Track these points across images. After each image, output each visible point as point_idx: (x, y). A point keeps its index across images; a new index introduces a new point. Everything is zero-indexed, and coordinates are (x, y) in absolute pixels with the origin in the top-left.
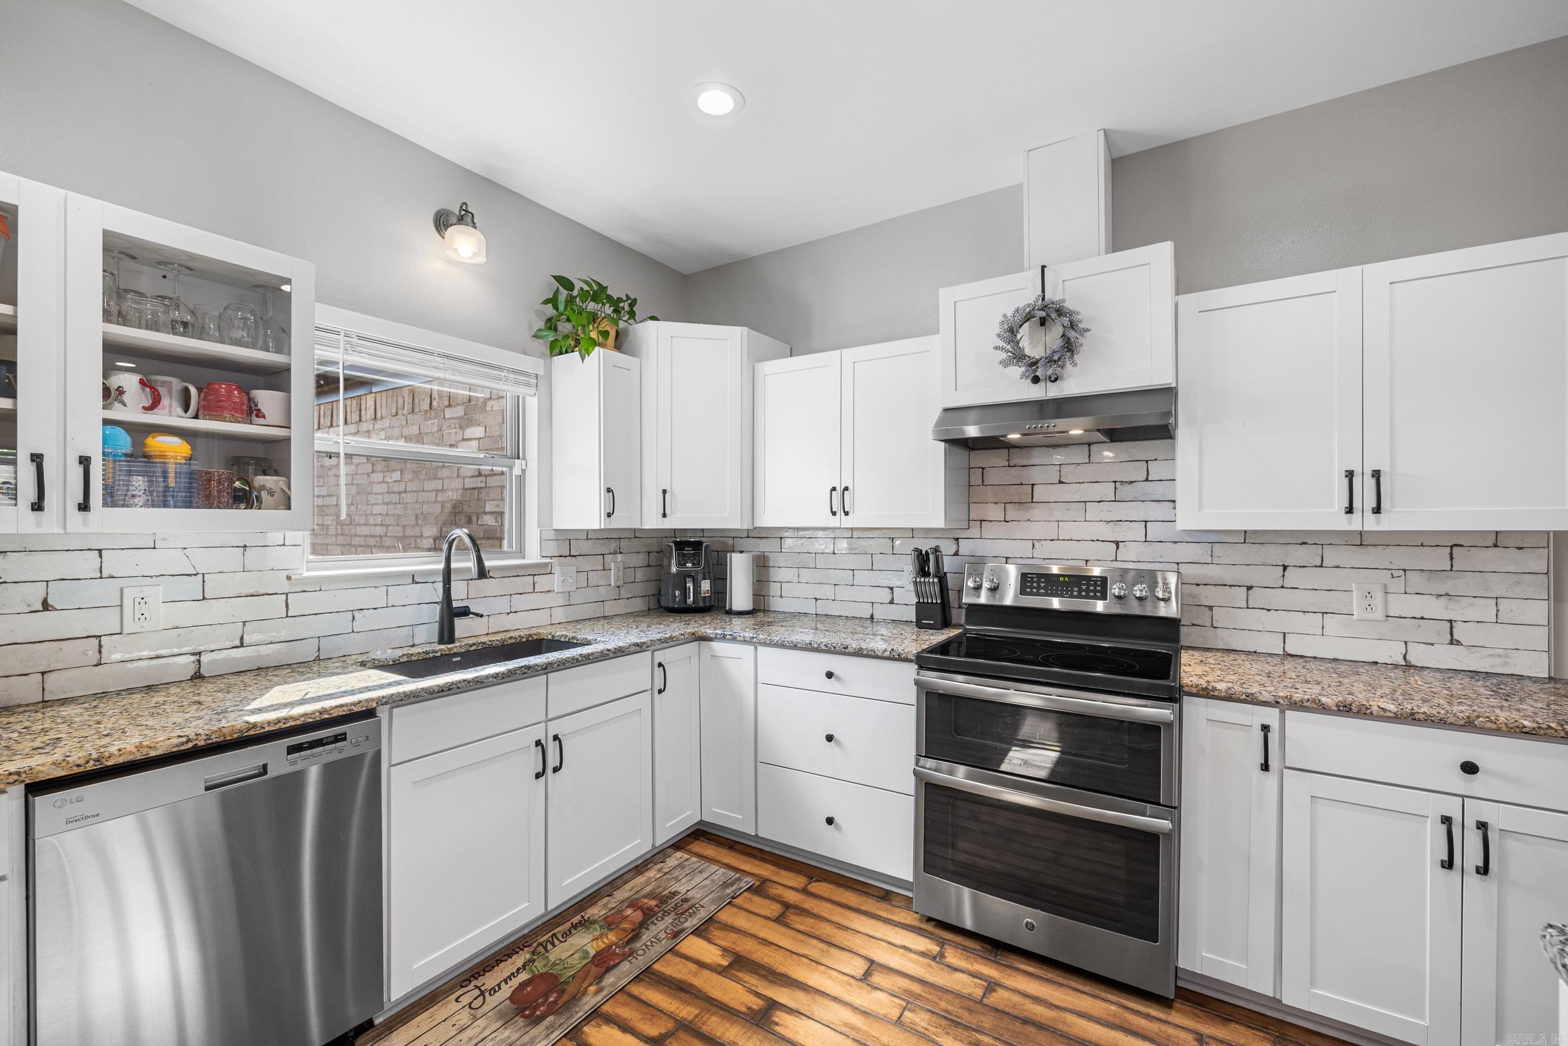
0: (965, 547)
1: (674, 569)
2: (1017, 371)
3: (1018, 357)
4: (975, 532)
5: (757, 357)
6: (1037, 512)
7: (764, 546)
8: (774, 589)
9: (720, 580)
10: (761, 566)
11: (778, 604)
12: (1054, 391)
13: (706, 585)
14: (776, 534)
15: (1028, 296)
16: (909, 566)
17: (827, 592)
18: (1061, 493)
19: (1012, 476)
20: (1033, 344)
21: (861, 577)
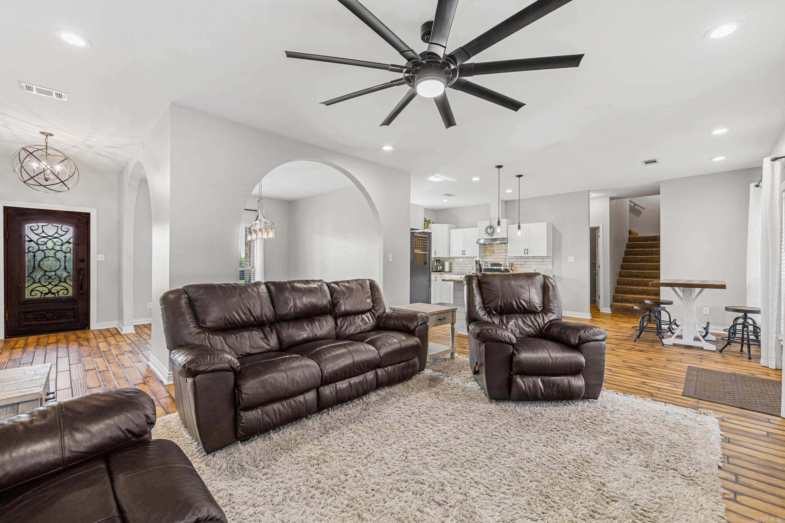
0: (484, 260)
1: (435, 264)
2: (487, 235)
3: (487, 233)
4: (486, 257)
5: (450, 228)
6: (495, 254)
7: (451, 261)
8: (453, 268)
9: (443, 267)
10: (451, 264)
11: (453, 271)
12: (492, 237)
13: (441, 267)
14: (454, 258)
15: (489, 224)
16: (475, 263)
17: (462, 268)
18: (498, 251)
19: (491, 248)
20: (489, 231)
21: (468, 265)
